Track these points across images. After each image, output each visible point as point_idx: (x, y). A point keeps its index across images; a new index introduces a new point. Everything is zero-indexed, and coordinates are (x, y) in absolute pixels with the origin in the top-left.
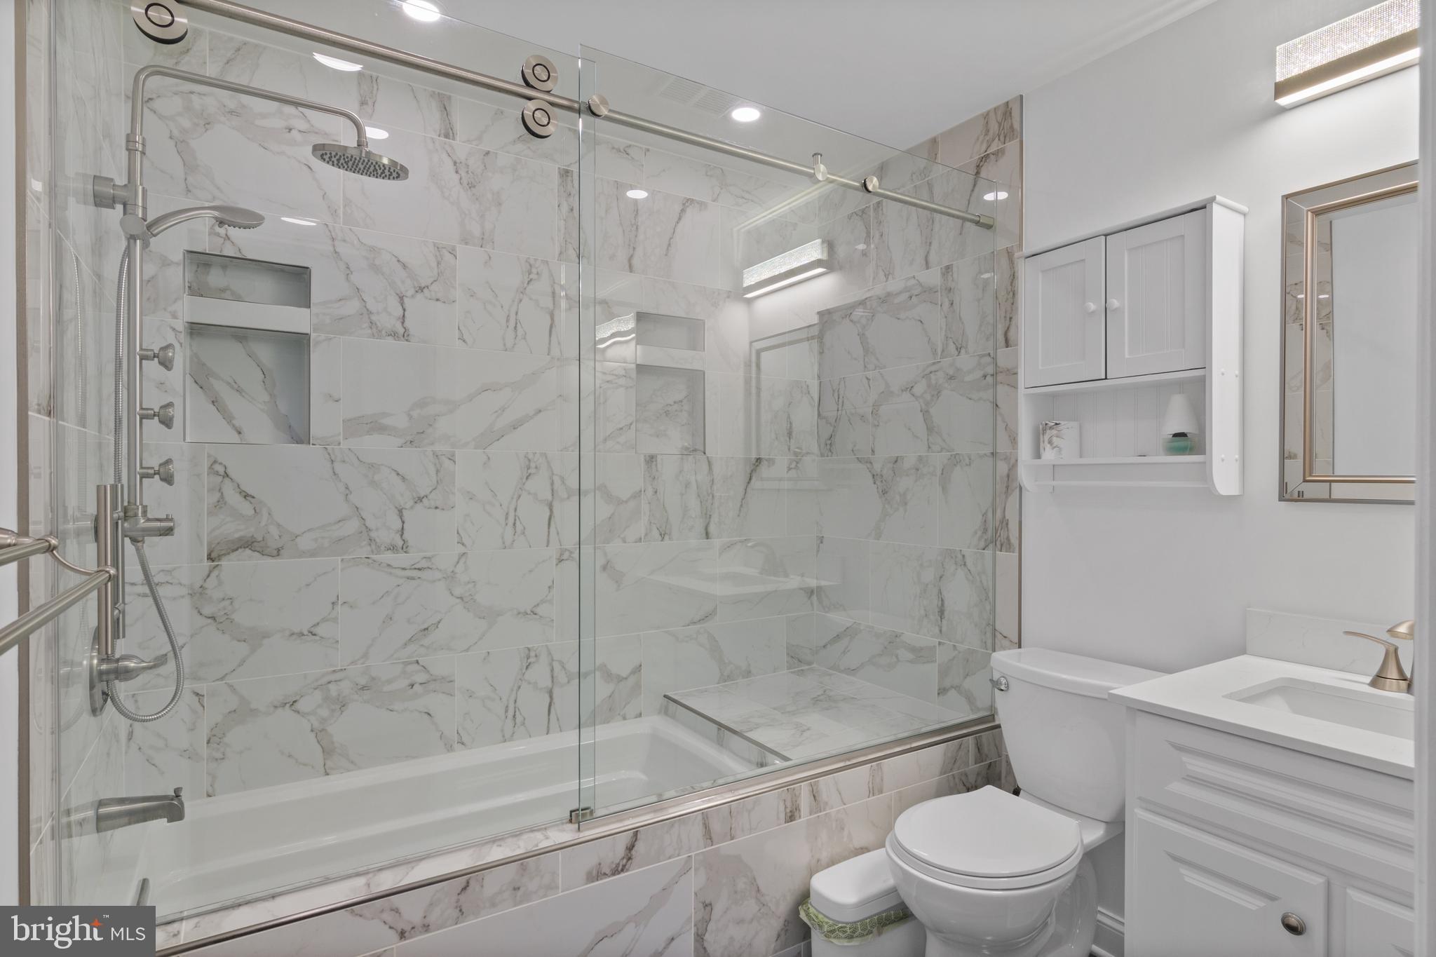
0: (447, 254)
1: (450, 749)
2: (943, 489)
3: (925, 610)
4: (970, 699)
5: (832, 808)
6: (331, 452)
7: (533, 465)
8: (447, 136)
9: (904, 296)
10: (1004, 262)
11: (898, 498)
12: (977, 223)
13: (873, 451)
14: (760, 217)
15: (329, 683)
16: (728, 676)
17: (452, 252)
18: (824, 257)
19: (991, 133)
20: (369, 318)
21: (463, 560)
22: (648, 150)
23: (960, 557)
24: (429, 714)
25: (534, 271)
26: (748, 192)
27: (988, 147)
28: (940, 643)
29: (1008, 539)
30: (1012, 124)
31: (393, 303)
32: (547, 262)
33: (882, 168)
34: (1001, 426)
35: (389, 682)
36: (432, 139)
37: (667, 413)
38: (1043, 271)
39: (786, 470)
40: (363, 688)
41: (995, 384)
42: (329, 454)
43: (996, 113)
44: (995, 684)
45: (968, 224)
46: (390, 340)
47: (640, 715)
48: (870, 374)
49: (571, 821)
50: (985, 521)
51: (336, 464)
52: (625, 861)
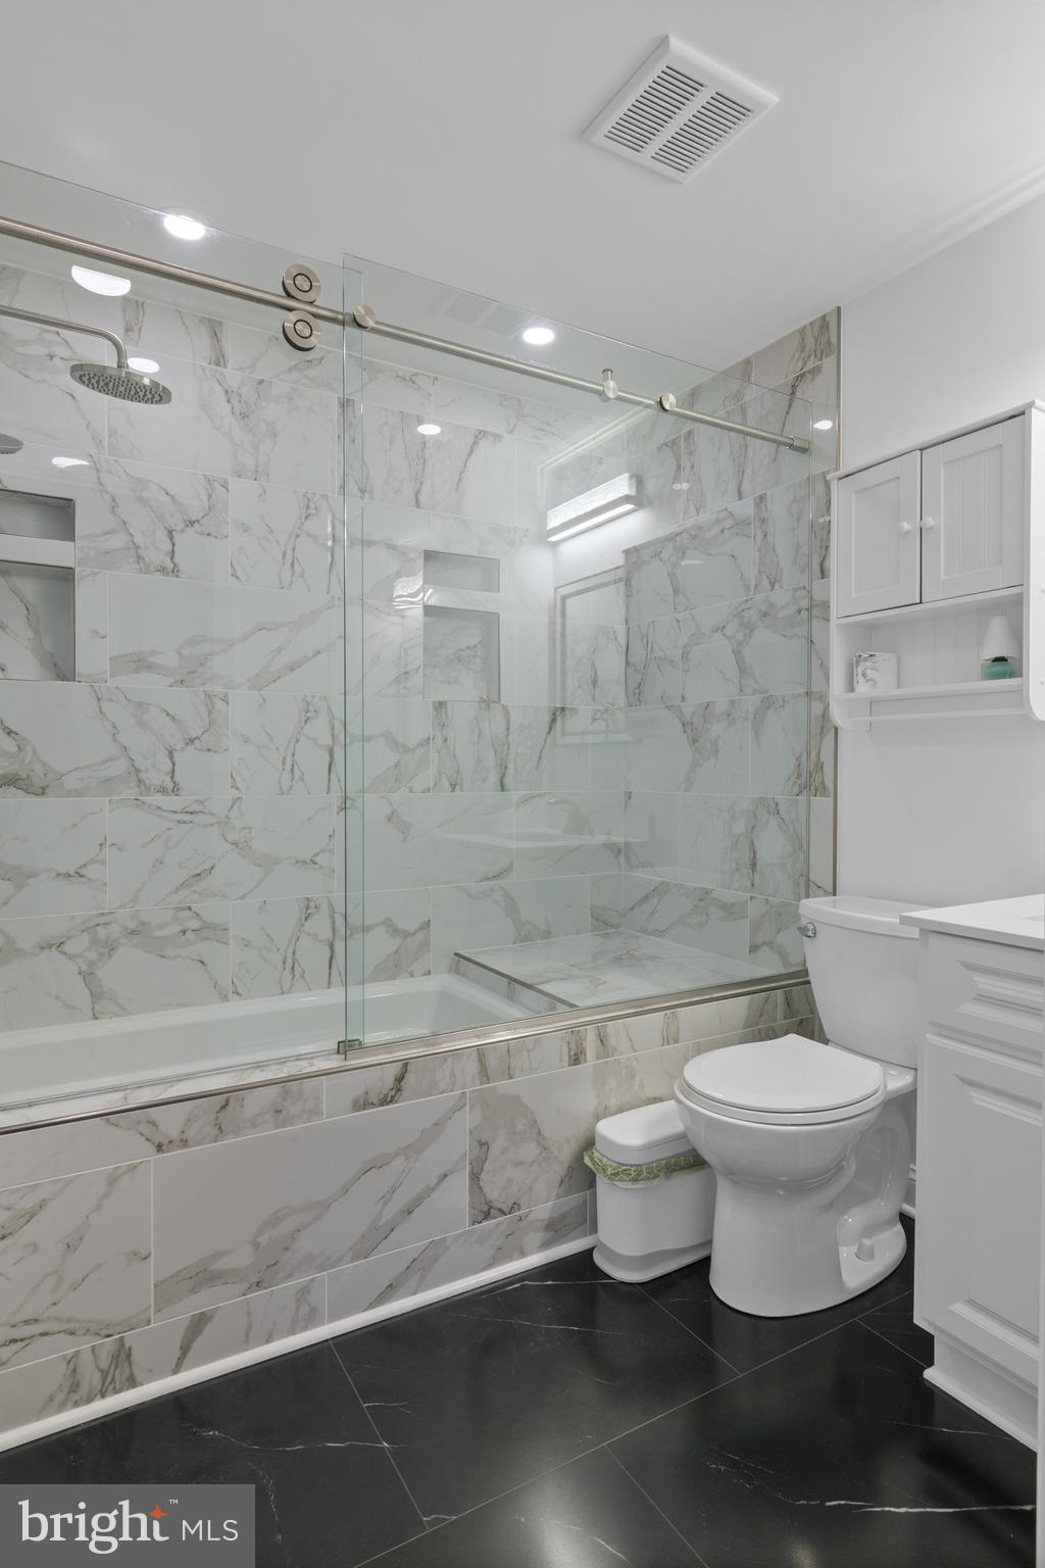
0: (219, 487)
1: (224, 998)
2: (756, 733)
3: (737, 864)
4: (782, 954)
5: (621, 1054)
6: (96, 689)
7: (312, 708)
8: (218, 364)
9: (716, 530)
10: (820, 488)
11: (708, 746)
12: (791, 446)
13: (683, 698)
14: (565, 453)
15: (97, 925)
16: (526, 936)
17: (225, 486)
18: (633, 493)
19: (807, 350)
20: (137, 552)
21: (237, 805)
22: (436, 378)
23: (773, 805)
24: (202, 962)
25: (312, 505)
26: (547, 424)
27: (804, 365)
28: (751, 898)
29: (823, 783)
30: (829, 338)
31: (162, 536)
32: (326, 496)
33: (693, 394)
34: (816, 663)
35: (160, 927)
36: (202, 366)
37: (459, 659)
38: (856, 493)
39: (590, 720)
40: (132, 933)
41: (810, 620)
42: (95, 692)
43: (812, 328)
44: (803, 931)
45: (784, 449)
46: (158, 576)
47: (429, 973)
48: (680, 616)
49: (338, 1052)
50: (799, 766)
51: (102, 703)
52: (394, 1092)
